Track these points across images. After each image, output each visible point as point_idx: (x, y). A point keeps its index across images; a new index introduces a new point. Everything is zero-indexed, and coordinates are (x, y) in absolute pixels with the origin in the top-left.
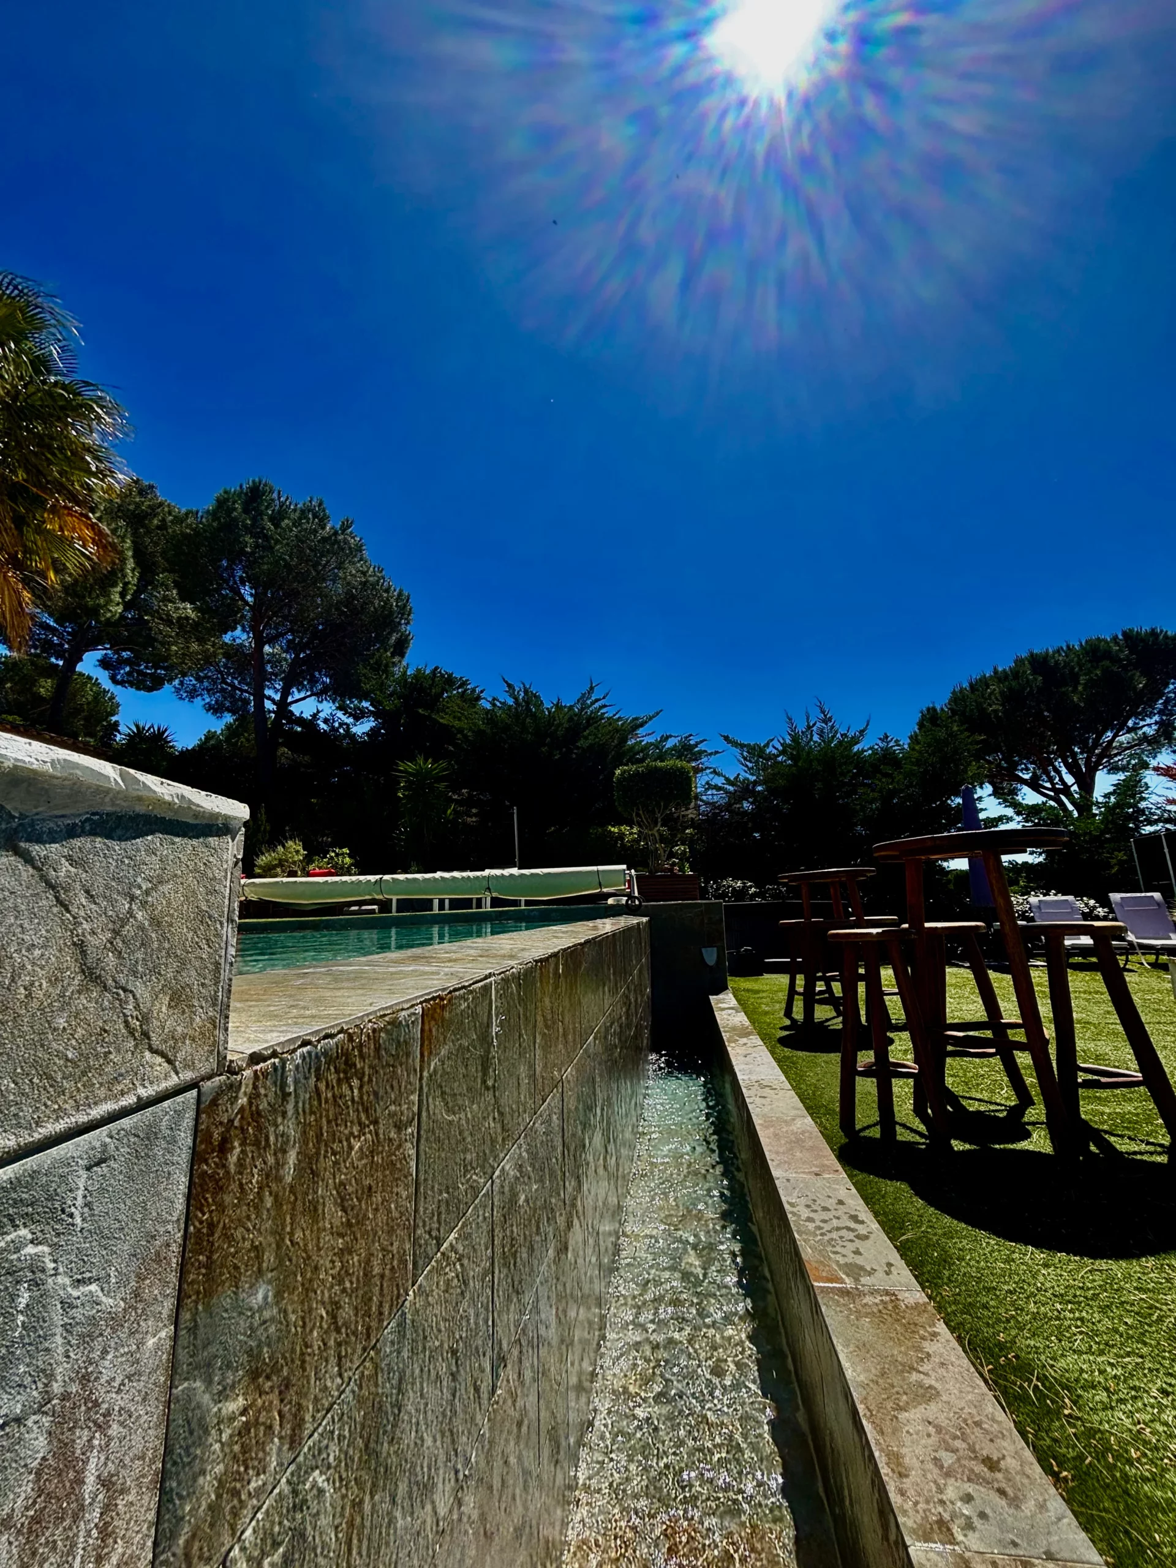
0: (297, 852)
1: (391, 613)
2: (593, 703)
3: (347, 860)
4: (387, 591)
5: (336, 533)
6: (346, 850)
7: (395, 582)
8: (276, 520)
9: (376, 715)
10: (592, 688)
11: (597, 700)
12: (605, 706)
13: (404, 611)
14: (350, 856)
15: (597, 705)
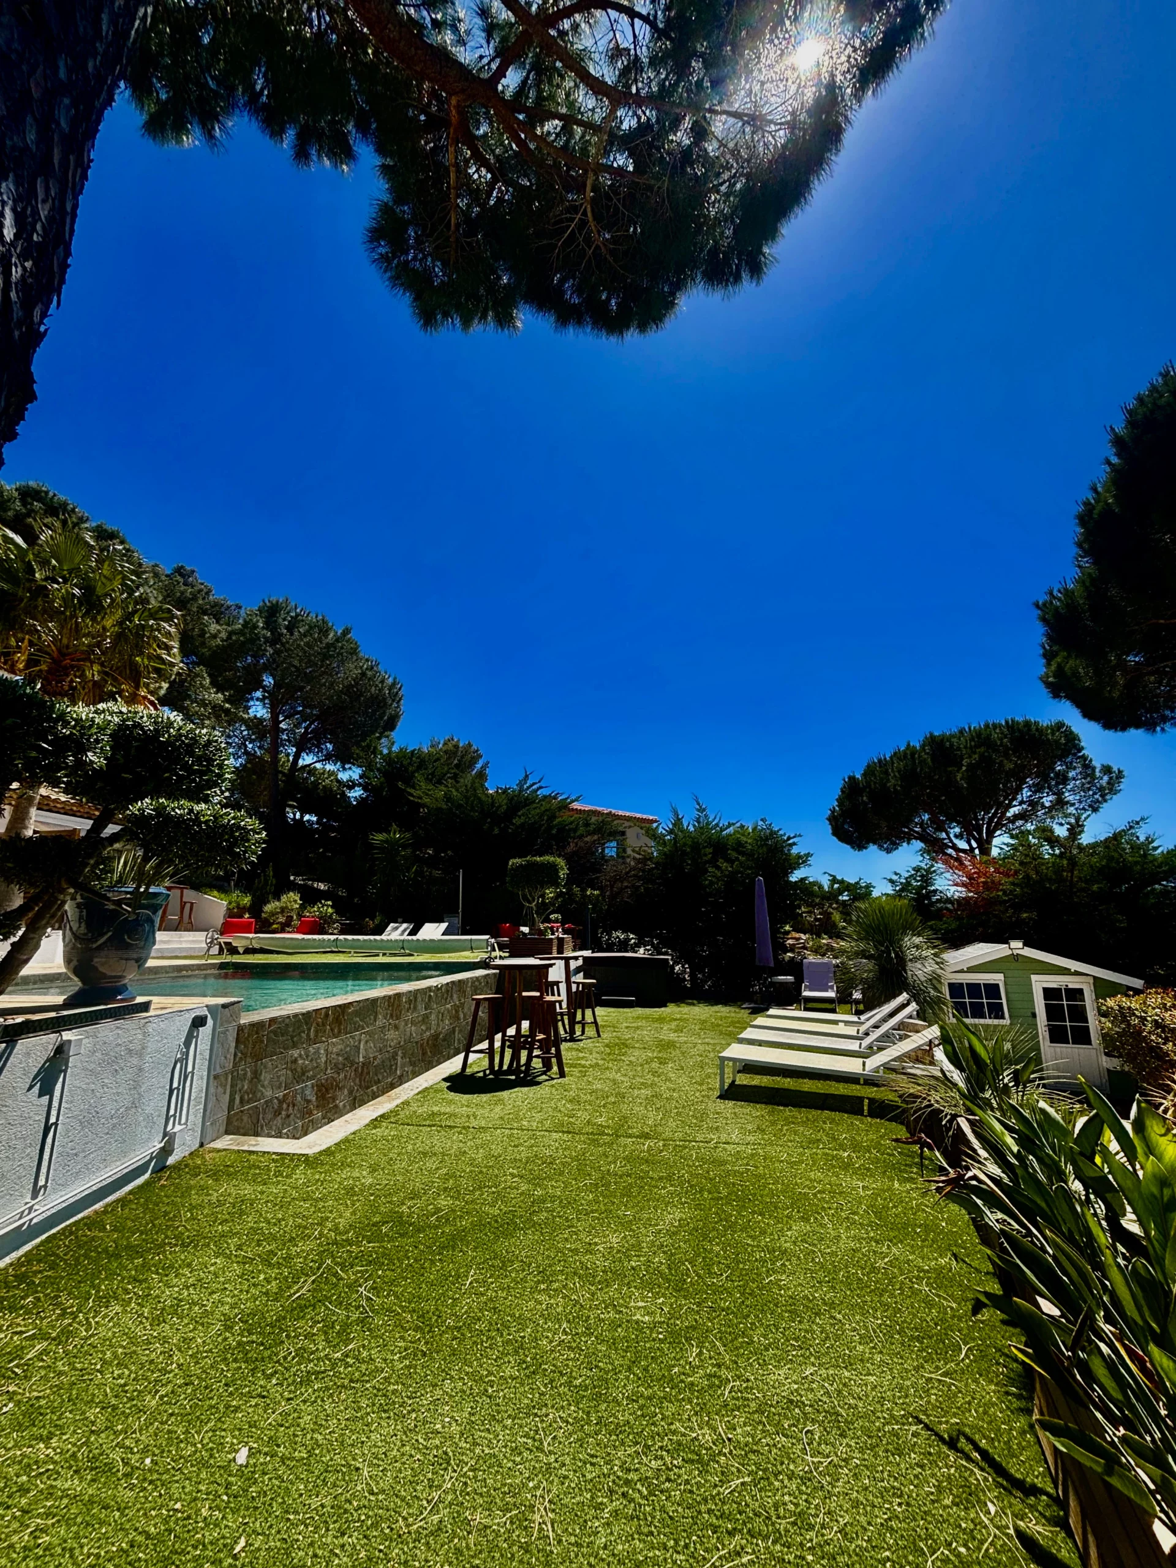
0: (295, 901)
1: (384, 699)
2: (528, 788)
3: (330, 910)
4: (382, 682)
5: (337, 640)
6: (330, 903)
7: (389, 671)
8: (290, 628)
9: (365, 789)
10: (527, 776)
11: (534, 784)
12: (541, 788)
13: (395, 697)
14: (332, 907)
15: (535, 787)
